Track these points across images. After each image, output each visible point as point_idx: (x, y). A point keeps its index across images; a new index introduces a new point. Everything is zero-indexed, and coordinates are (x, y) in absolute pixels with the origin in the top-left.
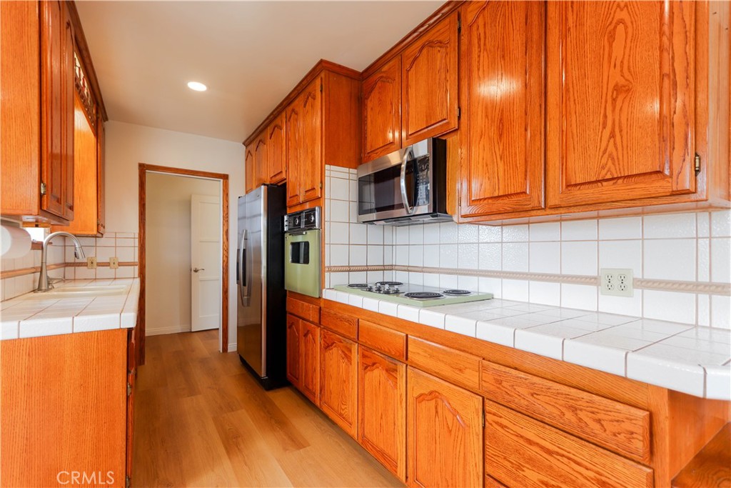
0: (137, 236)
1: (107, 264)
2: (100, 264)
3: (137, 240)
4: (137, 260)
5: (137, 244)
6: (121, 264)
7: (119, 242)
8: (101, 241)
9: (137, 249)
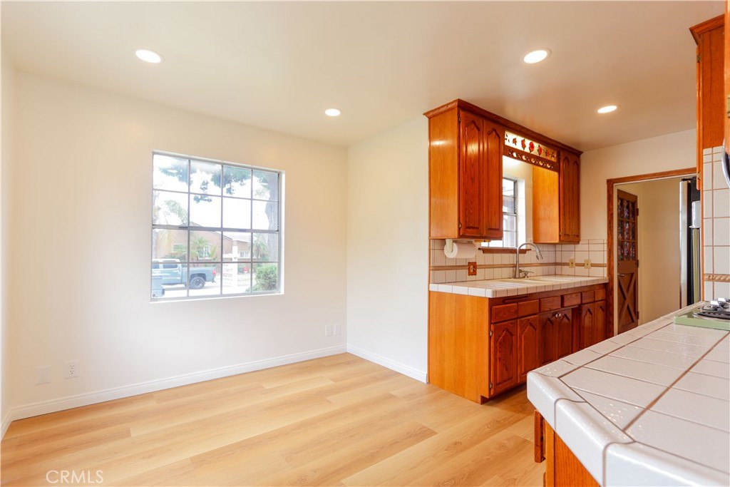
0: (606, 242)
1: (583, 265)
2: (578, 265)
3: (606, 245)
4: (606, 262)
5: (606, 249)
6: (593, 265)
7: (592, 247)
8: (579, 247)
9: (606, 253)
